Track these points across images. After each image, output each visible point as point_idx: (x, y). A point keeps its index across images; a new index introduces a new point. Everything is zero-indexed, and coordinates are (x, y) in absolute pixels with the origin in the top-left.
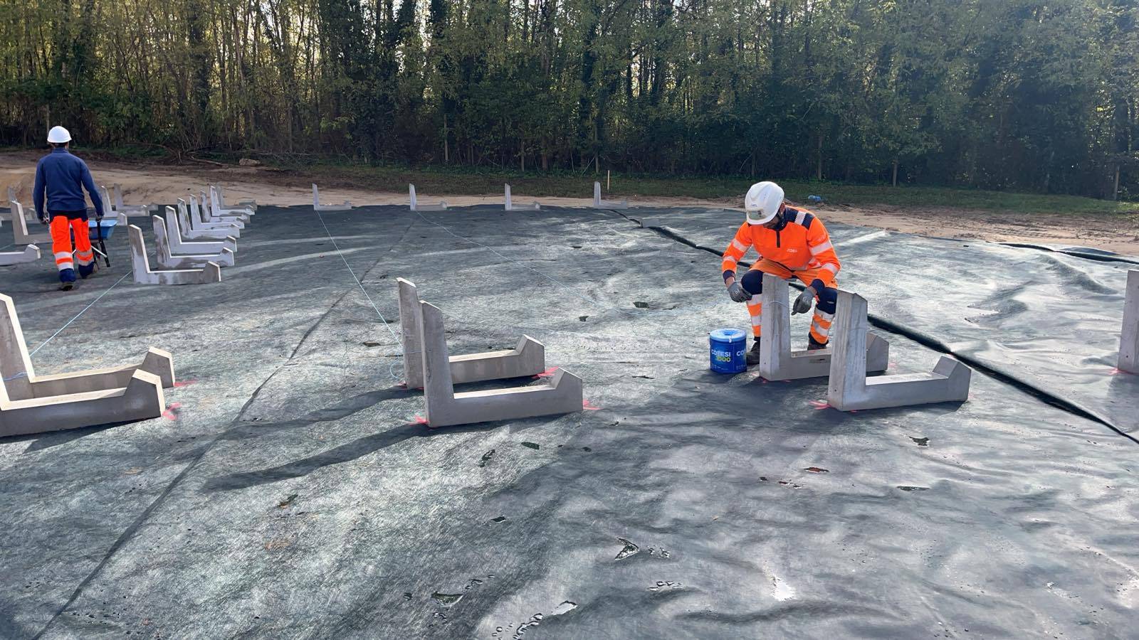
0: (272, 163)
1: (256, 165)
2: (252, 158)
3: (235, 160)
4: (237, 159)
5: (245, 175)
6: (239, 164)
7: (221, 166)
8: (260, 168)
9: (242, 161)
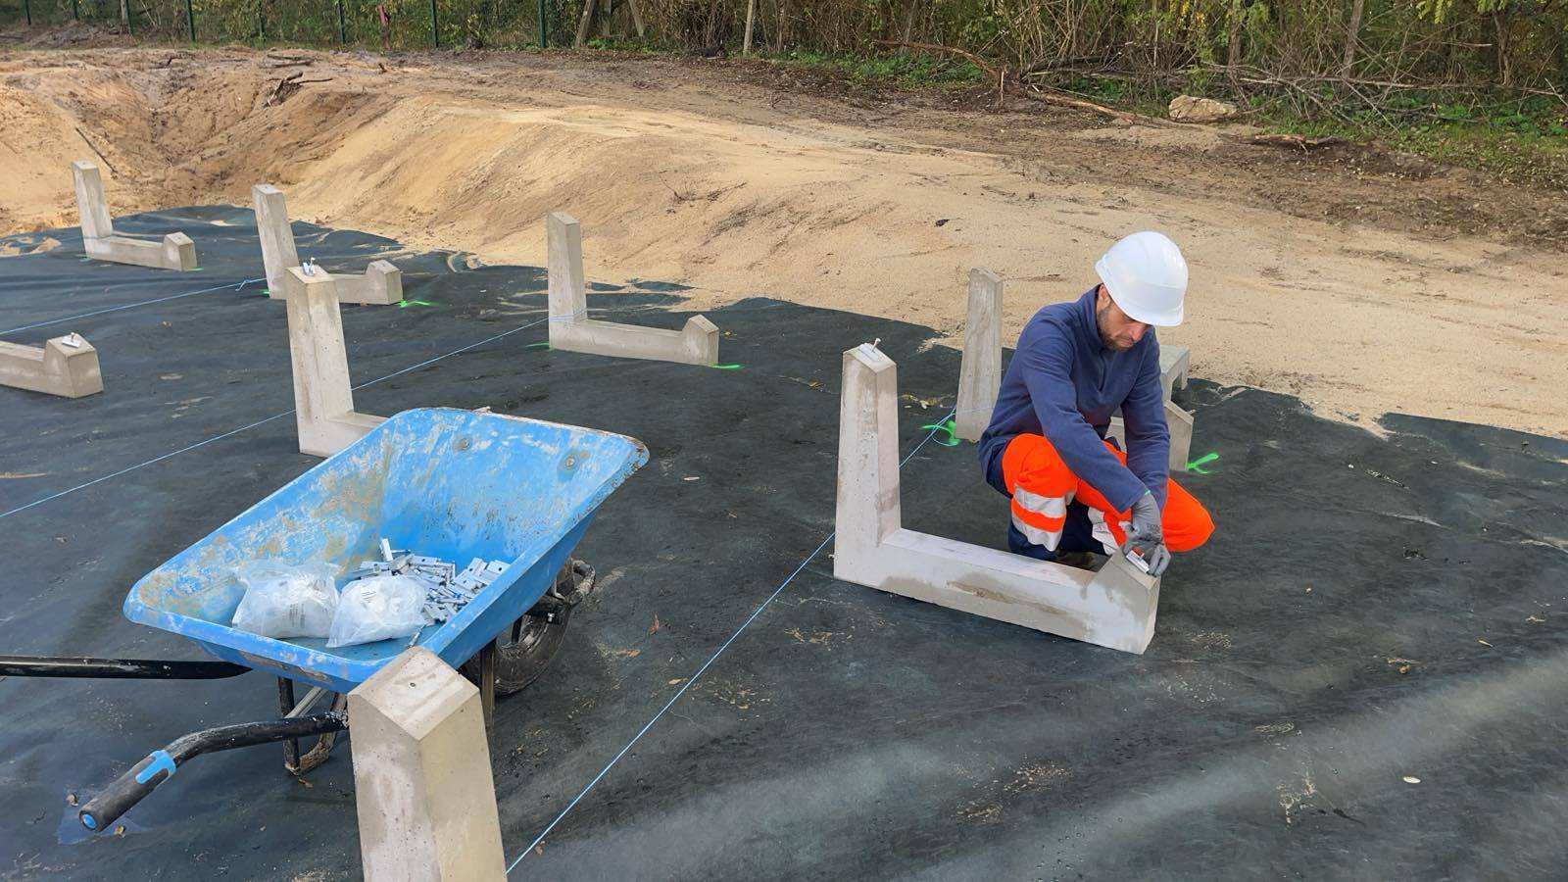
0: (1276, 112)
1: (1222, 120)
2: (1212, 92)
3: (1155, 100)
4: (1166, 98)
5: (1178, 153)
6: (1166, 115)
7: (1108, 118)
8: (1233, 130)
9: (1179, 105)
